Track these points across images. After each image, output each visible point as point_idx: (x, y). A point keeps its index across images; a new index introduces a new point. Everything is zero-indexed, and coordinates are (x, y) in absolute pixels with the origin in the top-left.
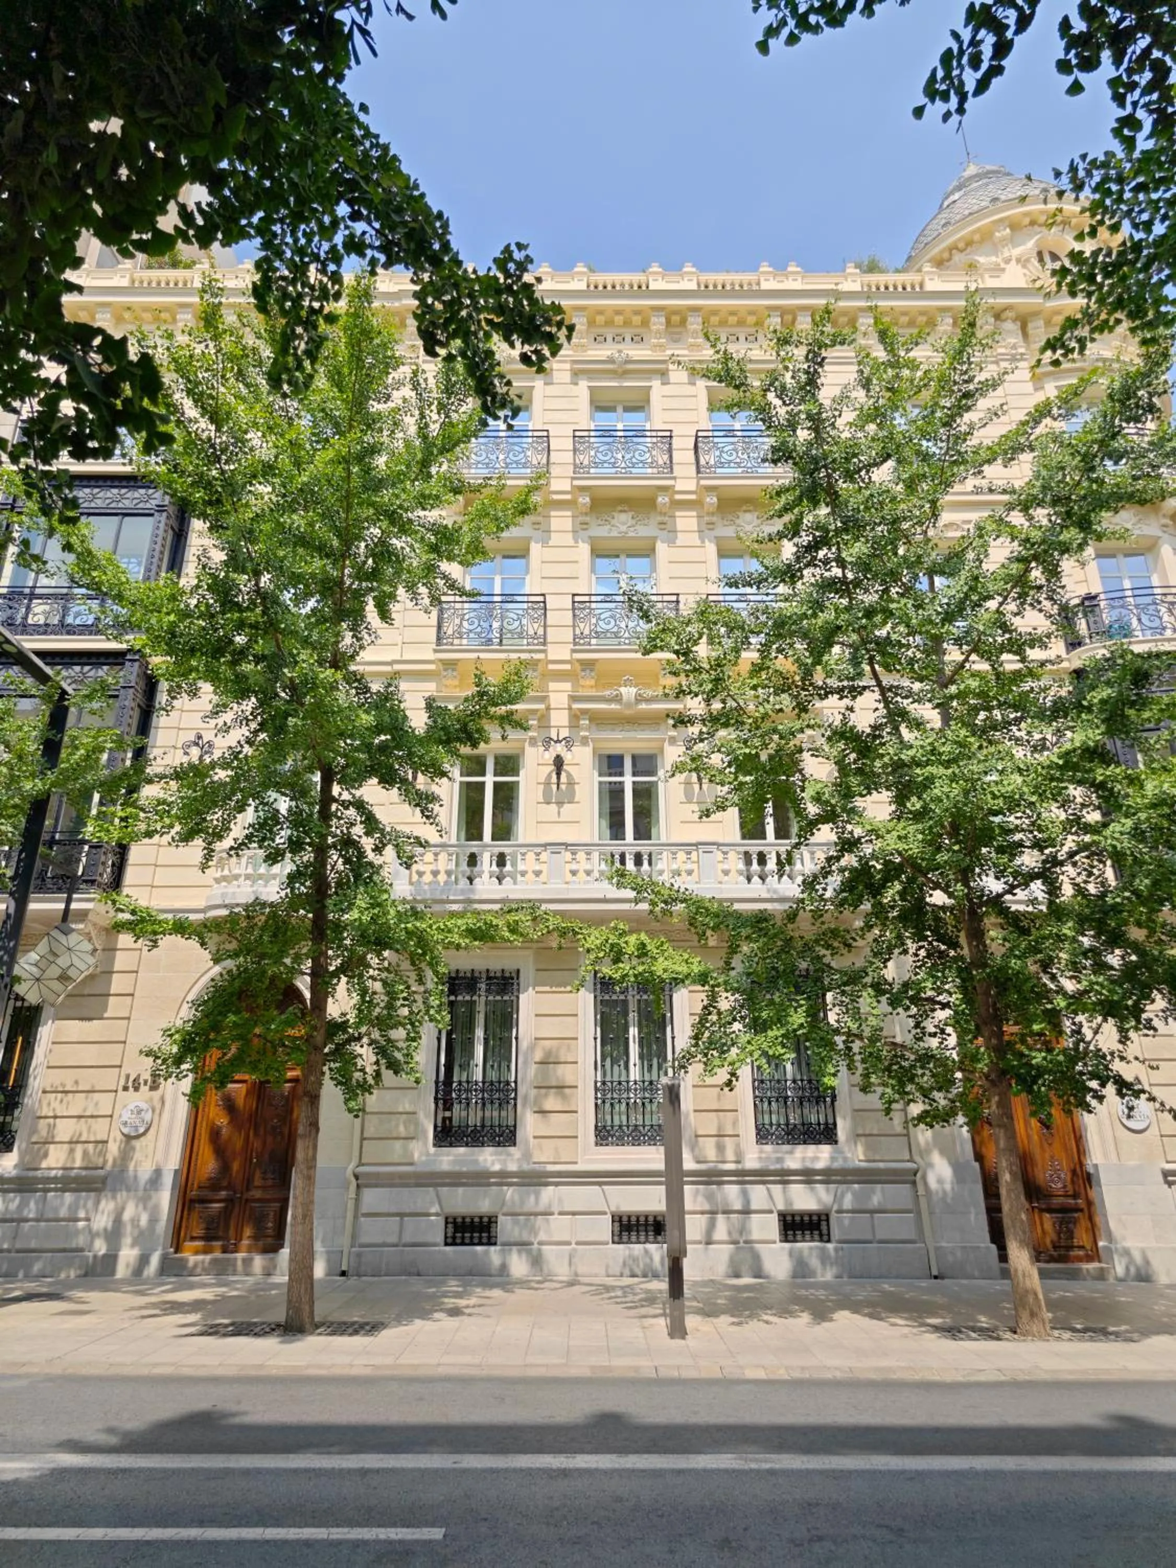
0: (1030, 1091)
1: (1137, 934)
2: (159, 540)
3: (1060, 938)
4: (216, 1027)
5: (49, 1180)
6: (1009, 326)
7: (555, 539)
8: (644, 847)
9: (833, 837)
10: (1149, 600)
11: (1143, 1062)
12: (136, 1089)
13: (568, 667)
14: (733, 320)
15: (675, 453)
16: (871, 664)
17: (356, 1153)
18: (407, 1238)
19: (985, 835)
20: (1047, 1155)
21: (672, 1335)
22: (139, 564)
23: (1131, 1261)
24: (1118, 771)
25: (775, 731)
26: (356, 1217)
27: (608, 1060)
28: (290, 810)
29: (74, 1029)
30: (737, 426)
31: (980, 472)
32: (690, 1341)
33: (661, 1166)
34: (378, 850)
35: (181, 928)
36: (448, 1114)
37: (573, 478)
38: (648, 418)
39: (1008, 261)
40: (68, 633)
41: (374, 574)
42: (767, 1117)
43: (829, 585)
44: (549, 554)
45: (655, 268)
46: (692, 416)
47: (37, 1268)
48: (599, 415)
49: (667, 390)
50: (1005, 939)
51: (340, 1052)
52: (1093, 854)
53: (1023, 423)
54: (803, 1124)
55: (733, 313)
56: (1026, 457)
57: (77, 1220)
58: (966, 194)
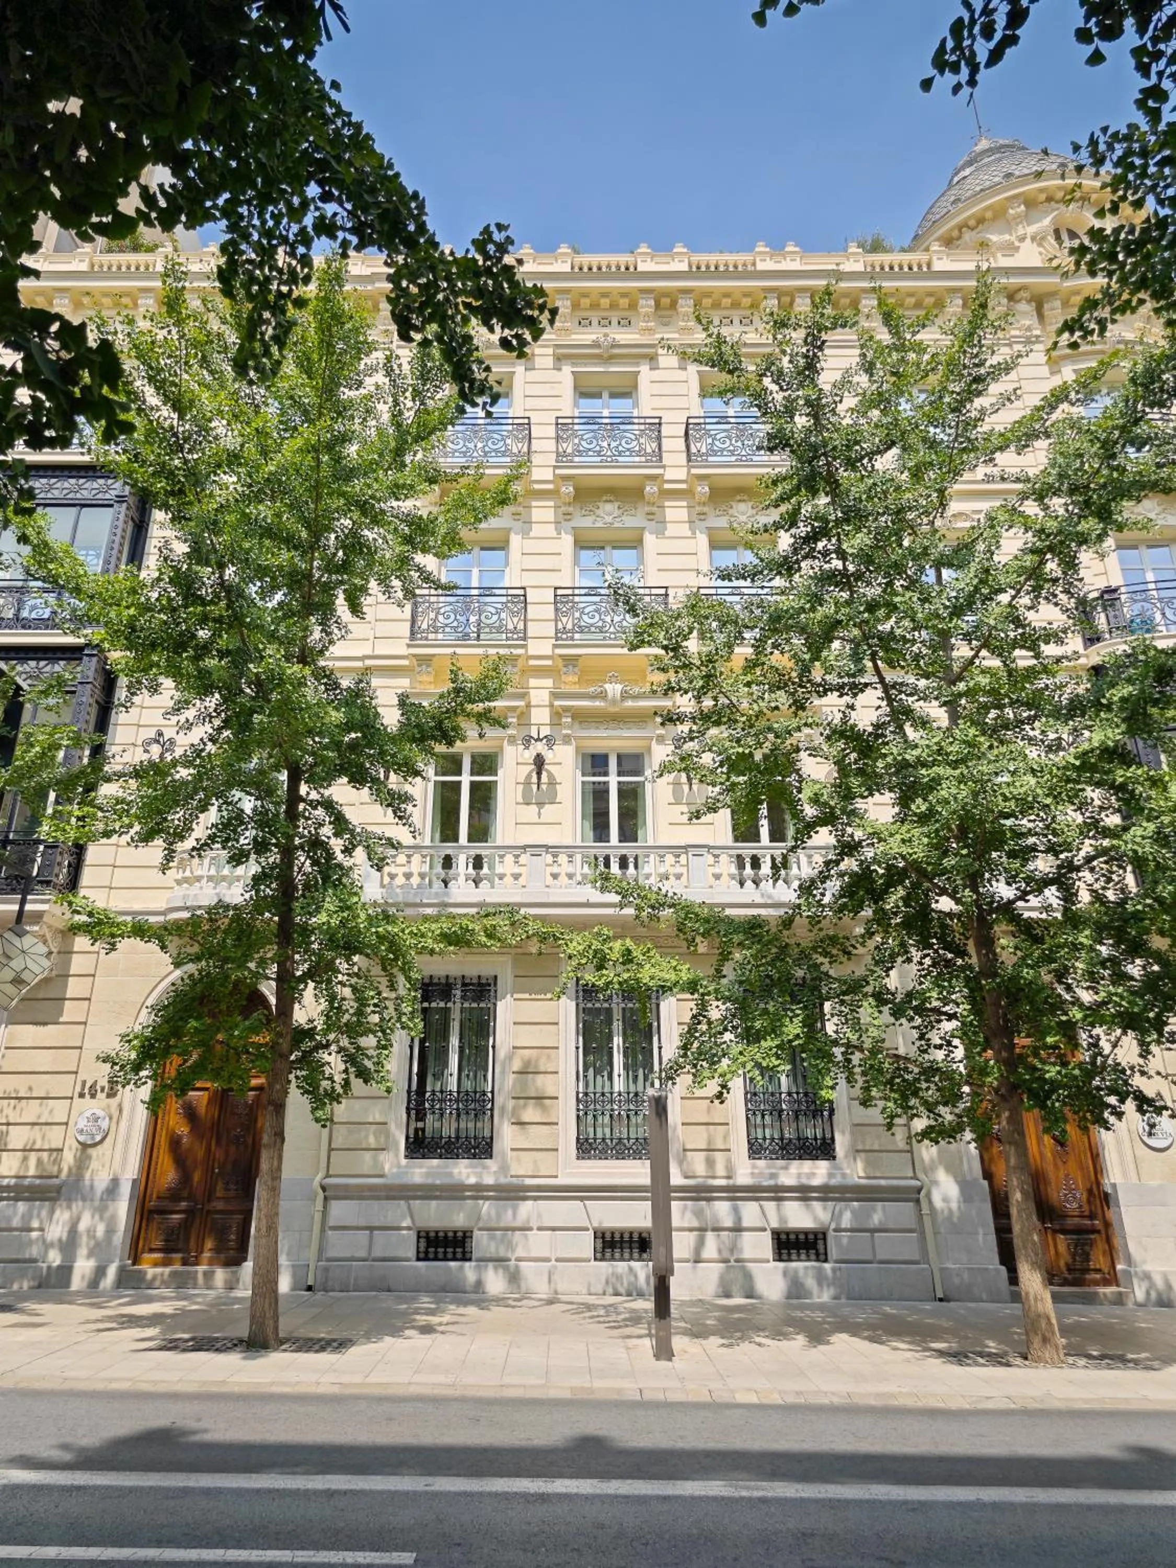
0: (1043, 1106)
1: (1159, 943)
2: (119, 532)
3: (1076, 947)
4: (177, 1033)
6: (1023, 307)
7: (536, 530)
8: (629, 849)
9: (832, 841)
10: (1173, 593)
11: (1166, 1077)
12: (93, 1096)
13: (549, 662)
14: (726, 302)
15: (664, 442)
16: (873, 659)
17: (323, 1164)
18: (378, 1252)
19: (996, 839)
20: (1061, 1174)
21: (657, 1356)
22: (98, 556)
23: (1152, 1285)
24: (1139, 772)
25: (770, 729)
26: (323, 1230)
27: (591, 1070)
28: (255, 809)
29: (28, 1033)
30: (731, 412)
31: (991, 460)
32: (677, 1363)
33: (646, 1181)
34: (347, 851)
35: (140, 931)
36: (420, 1125)
37: (555, 467)
38: (636, 405)
39: (1022, 239)
40: (24, 627)
41: (345, 567)
42: (759, 1131)
43: (829, 578)
44: (530, 545)
45: (644, 249)
46: (682, 402)
48: (583, 402)
49: (657, 375)
50: (1016, 948)
51: (306, 1060)
52: (1112, 859)
53: (1038, 409)
54: (799, 1139)
55: (727, 295)
56: (1042, 444)
57: (31, 1230)
58: (977, 170)
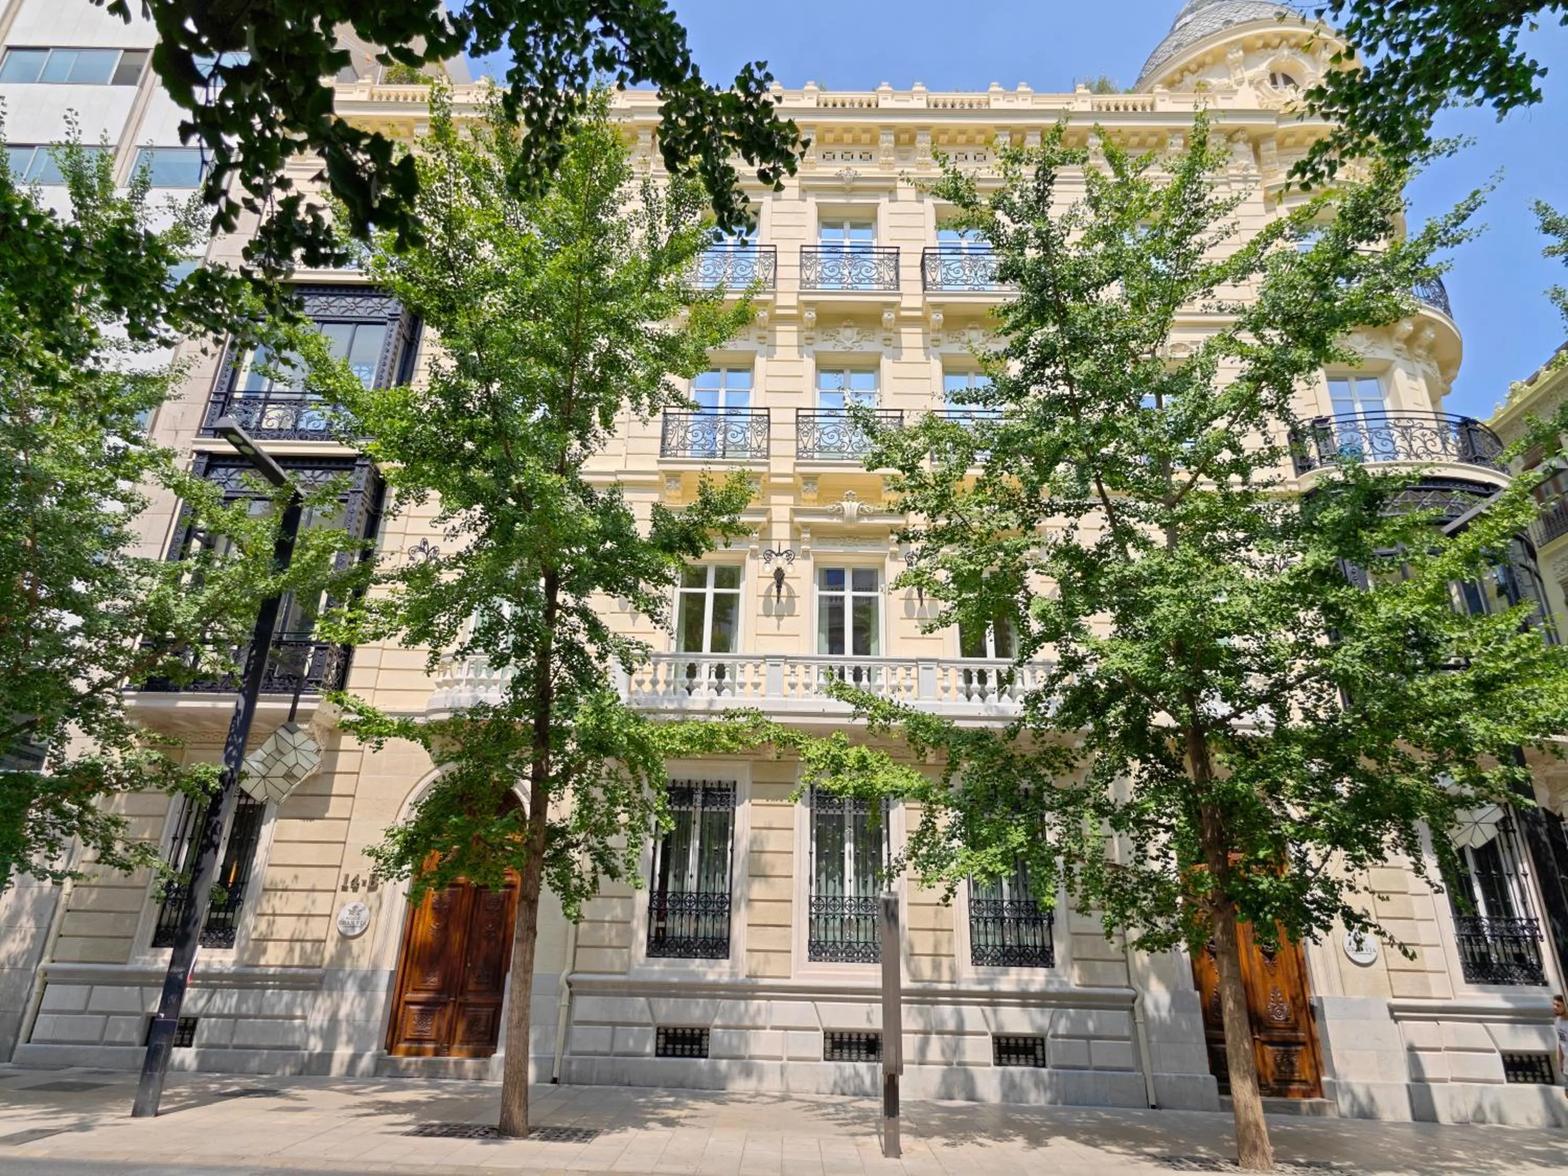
0: (1256, 918)
1: (1366, 763)
2: (391, 348)
3: (1288, 764)
4: (437, 830)
5: (267, 977)
6: (1240, 147)
7: (780, 353)
8: (863, 662)
9: (1056, 657)
10: (1381, 423)
11: (1373, 892)
12: (355, 889)
13: (790, 480)
14: (962, 138)
15: (901, 270)
16: (1099, 483)
17: (570, 960)
18: (619, 1048)
19: (1212, 658)
20: (1269, 986)
21: (886, 1154)
22: (370, 372)
23: (1354, 1097)
24: (1351, 592)
25: (1000, 548)
26: (568, 1025)
27: (823, 876)
28: (514, 615)
29: (296, 828)
30: (964, 243)
31: (1210, 292)
32: (905, 1160)
33: (879, 984)
34: (602, 657)
35: (406, 730)
36: (661, 924)
37: (800, 293)
38: (876, 235)
39: (1240, 83)
40: (301, 438)
41: (603, 385)
42: (982, 938)
43: (1054, 403)
44: (774, 368)
45: (885, 87)
46: (920, 234)
47: (254, 1064)
48: (825, 231)
49: (895, 207)
50: (1232, 762)
51: (559, 857)
52: (1324, 678)
53: (1254, 243)
54: (1019, 946)
55: (962, 132)
56: (1257, 277)
57: (294, 1017)
58: (1198, 17)
